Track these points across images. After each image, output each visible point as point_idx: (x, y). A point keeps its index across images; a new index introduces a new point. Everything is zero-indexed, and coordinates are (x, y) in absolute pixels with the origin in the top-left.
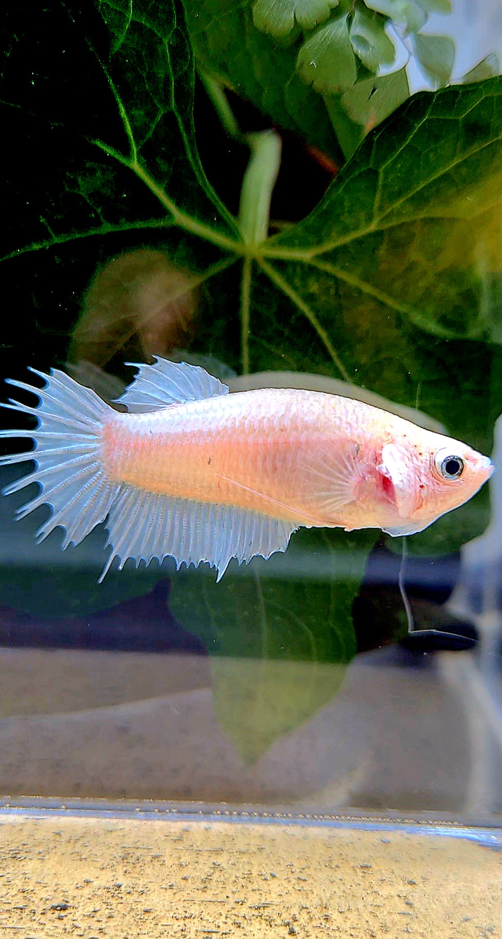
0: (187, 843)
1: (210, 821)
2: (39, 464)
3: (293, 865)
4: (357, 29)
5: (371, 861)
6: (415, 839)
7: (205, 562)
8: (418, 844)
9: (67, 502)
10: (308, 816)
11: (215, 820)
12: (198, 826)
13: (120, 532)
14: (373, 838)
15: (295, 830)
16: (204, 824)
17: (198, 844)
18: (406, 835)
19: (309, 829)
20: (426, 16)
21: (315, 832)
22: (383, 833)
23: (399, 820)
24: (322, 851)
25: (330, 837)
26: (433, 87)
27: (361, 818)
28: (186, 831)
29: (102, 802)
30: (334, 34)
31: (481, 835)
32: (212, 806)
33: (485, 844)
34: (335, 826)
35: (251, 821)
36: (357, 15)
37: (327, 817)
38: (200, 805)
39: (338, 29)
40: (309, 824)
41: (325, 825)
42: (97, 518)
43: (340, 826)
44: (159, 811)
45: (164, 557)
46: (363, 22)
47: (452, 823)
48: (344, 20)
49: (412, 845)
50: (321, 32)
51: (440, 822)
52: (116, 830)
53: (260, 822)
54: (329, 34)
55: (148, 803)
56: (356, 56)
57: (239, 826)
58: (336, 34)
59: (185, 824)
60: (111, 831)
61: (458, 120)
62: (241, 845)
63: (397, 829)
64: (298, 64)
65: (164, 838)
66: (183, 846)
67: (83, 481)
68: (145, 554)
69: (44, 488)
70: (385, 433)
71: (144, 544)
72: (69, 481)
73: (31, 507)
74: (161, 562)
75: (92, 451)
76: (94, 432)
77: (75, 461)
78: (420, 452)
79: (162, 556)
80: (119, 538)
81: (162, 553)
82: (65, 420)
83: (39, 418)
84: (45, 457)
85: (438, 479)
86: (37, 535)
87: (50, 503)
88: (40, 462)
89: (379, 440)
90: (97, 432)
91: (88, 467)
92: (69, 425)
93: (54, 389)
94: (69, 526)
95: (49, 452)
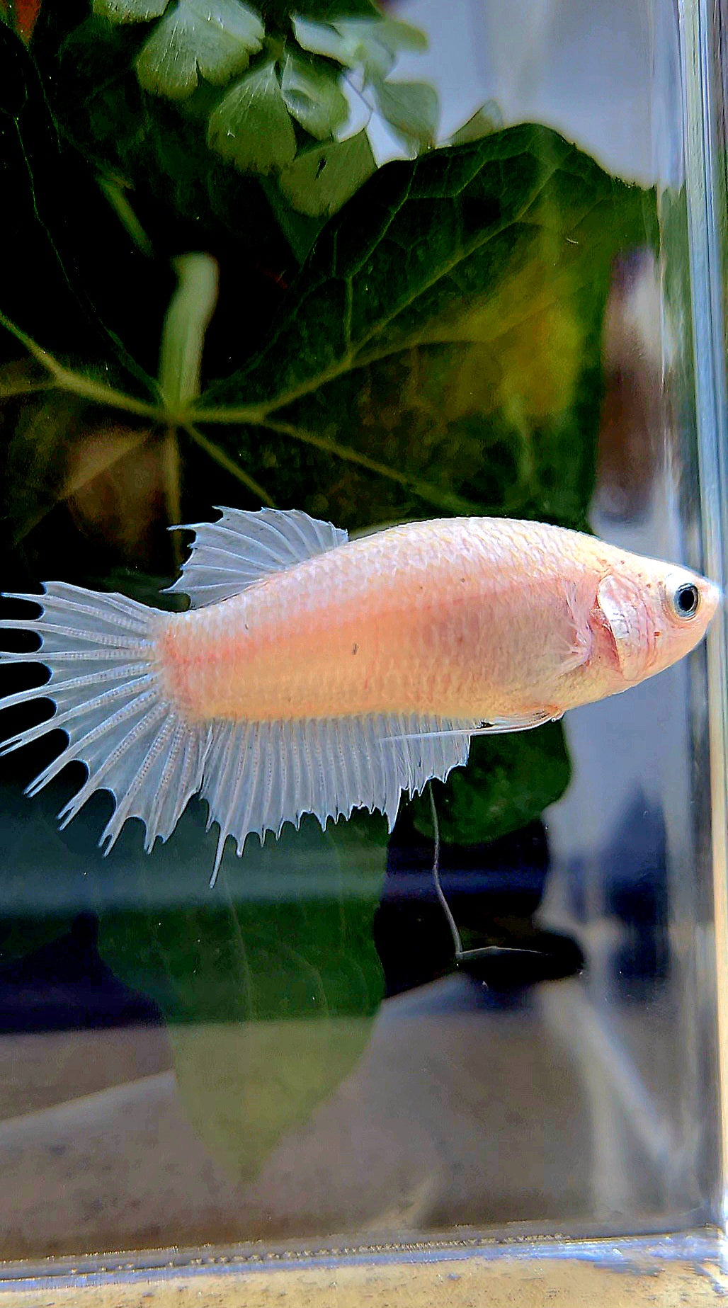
1: (185, 1275)
2: (69, 734)
4: (292, 81)
6: (499, 1267)
7: (360, 808)
8: (503, 1275)
9: (133, 777)
10: (335, 1252)
11: (195, 1273)
12: (167, 1286)
13: (225, 800)
14: (436, 1273)
15: (316, 1276)
16: (176, 1282)
18: (485, 1264)
19: (337, 1271)
20: (392, 57)
21: (347, 1274)
22: (451, 1264)
23: (473, 1242)
25: (369, 1280)
26: (411, 154)
28: (149, 1295)
29: (21, 1265)
30: (259, 89)
31: (598, 1250)
32: (189, 1252)
33: (603, 1263)
34: (376, 1262)
35: (250, 1270)
36: (289, 61)
37: (362, 1249)
38: (171, 1252)
39: (263, 82)
40: (338, 1264)
41: (360, 1263)
42: (187, 788)
43: (385, 1262)
44: (107, 1270)
45: (300, 817)
46: (298, 71)
47: (553, 1236)
48: (270, 69)
49: (495, 1279)
50: (237, 89)
53: (264, 1269)
54: (251, 89)
55: (91, 1259)
56: (294, 119)
57: (232, 1279)
58: (262, 90)
59: (142, 1287)
63: (472, 1255)
64: (209, 139)
67: (149, 737)
68: (271, 821)
69: (89, 767)
70: (598, 559)
71: (267, 805)
72: (124, 744)
73: (77, 802)
74: (298, 826)
75: (148, 687)
76: (144, 655)
77: (126, 711)
78: (647, 583)
79: (297, 817)
80: (227, 808)
81: (294, 812)
82: (87, 655)
83: (46, 665)
84: (75, 721)
85: (672, 620)
86: (101, 844)
87: (106, 788)
88: (70, 730)
89: (595, 572)
90: (148, 654)
91: (149, 714)
92: (97, 659)
93: (55, 613)
94: (148, 814)
95: (78, 710)
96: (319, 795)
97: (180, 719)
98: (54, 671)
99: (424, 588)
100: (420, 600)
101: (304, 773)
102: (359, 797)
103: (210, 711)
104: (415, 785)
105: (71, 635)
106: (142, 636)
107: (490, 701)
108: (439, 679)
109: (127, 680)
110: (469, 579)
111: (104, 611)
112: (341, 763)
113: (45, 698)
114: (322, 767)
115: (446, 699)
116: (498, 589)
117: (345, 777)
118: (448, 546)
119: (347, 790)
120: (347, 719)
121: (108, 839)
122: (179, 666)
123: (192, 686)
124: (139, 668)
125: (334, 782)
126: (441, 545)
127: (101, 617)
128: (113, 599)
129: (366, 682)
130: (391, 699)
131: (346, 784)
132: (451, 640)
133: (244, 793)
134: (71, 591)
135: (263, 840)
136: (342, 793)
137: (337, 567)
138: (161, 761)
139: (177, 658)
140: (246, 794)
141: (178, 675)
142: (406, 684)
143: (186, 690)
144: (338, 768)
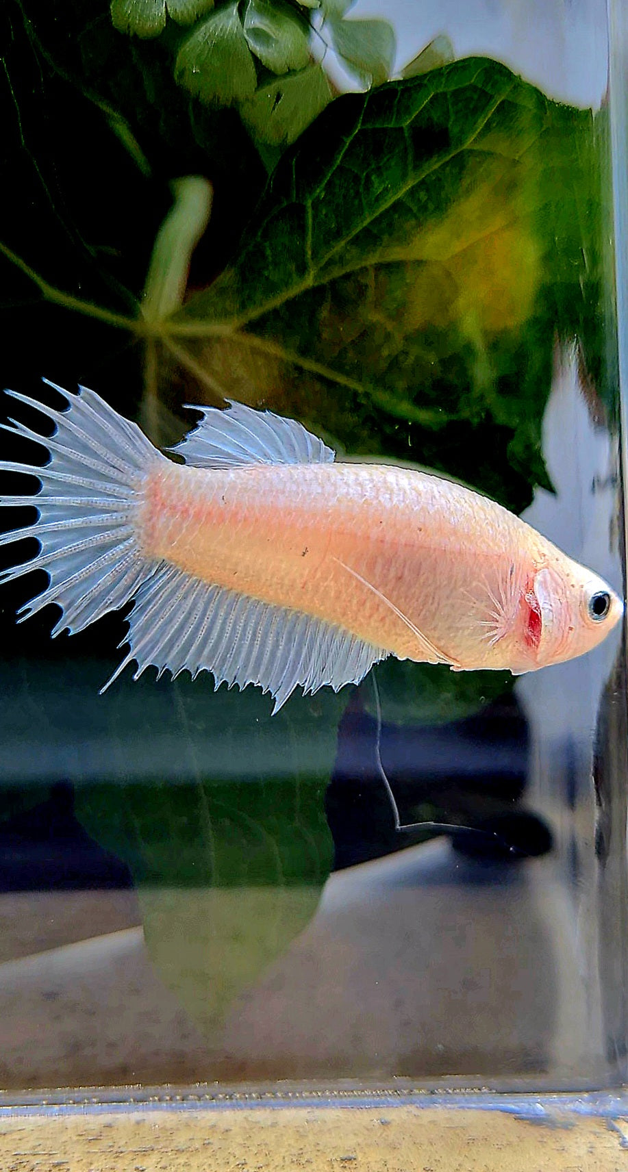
0: (106, 1143)
3: (246, 1164)
5: (358, 1149)
6: (427, 1116)
7: (255, 685)
10: (279, 1095)
12: (125, 1118)
14: (368, 1117)
17: (122, 1143)
22: (383, 1111)
23: (405, 1092)
24: (292, 1142)
25: (307, 1122)
27: (352, 1091)
28: (109, 1126)
30: (222, 28)
31: (518, 1104)
32: (149, 1090)
34: (318, 1106)
39: (227, 21)
43: (322, 1106)
44: (74, 1102)
45: (199, 671)
46: (259, 12)
47: (480, 1090)
48: (234, 9)
49: (421, 1125)
50: (203, 28)
51: (463, 1091)
52: (11, 1132)
53: (213, 1107)
54: (215, 29)
55: (61, 1093)
56: (253, 55)
58: (224, 30)
59: (106, 1118)
60: (4, 1134)
61: (401, 129)
62: (181, 1140)
63: (403, 1103)
64: (176, 73)
65: (75, 1138)
66: (98, 1148)
67: (104, 548)
68: (172, 663)
69: (42, 549)
70: (539, 551)
71: (176, 650)
72: (81, 544)
73: (18, 571)
74: (194, 677)
75: (124, 510)
76: (131, 483)
77: (95, 520)
78: (572, 583)
79: (198, 669)
80: (143, 637)
81: (197, 665)
82: (88, 461)
83: (51, 452)
84: (52, 507)
85: (584, 620)
86: (20, 611)
87: (47, 571)
88: (43, 512)
89: (533, 561)
90: (136, 485)
91: (114, 531)
92: (94, 467)
93: (78, 415)
94: (69, 606)
95: (59, 500)
96: (224, 660)
97: (137, 547)
98: (54, 460)
99: (384, 524)
100: (375, 533)
101: (220, 637)
102: (259, 676)
103: (162, 553)
104: (312, 685)
105: (82, 439)
106: (138, 467)
107: (406, 638)
108: (368, 604)
109: (109, 495)
110: (426, 531)
111: (117, 433)
112: (256, 642)
113: (37, 478)
114: (237, 639)
115: (368, 624)
116: (448, 547)
117: (255, 654)
118: (417, 497)
119: (251, 665)
120: (277, 608)
121: (29, 610)
122: (156, 505)
123: (160, 526)
124: (124, 491)
125: (243, 655)
126: (411, 494)
127: (113, 437)
128: (130, 426)
129: (305, 584)
130: (320, 606)
131: (253, 659)
132: (392, 574)
133: (163, 631)
134: (99, 403)
135: (159, 676)
136: (245, 666)
137: (317, 479)
138: (102, 572)
139: (157, 498)
140: (164, 632)
141: (151, 513)
142: (338, 598)
143: (153, 527)
144: (252, 645)
